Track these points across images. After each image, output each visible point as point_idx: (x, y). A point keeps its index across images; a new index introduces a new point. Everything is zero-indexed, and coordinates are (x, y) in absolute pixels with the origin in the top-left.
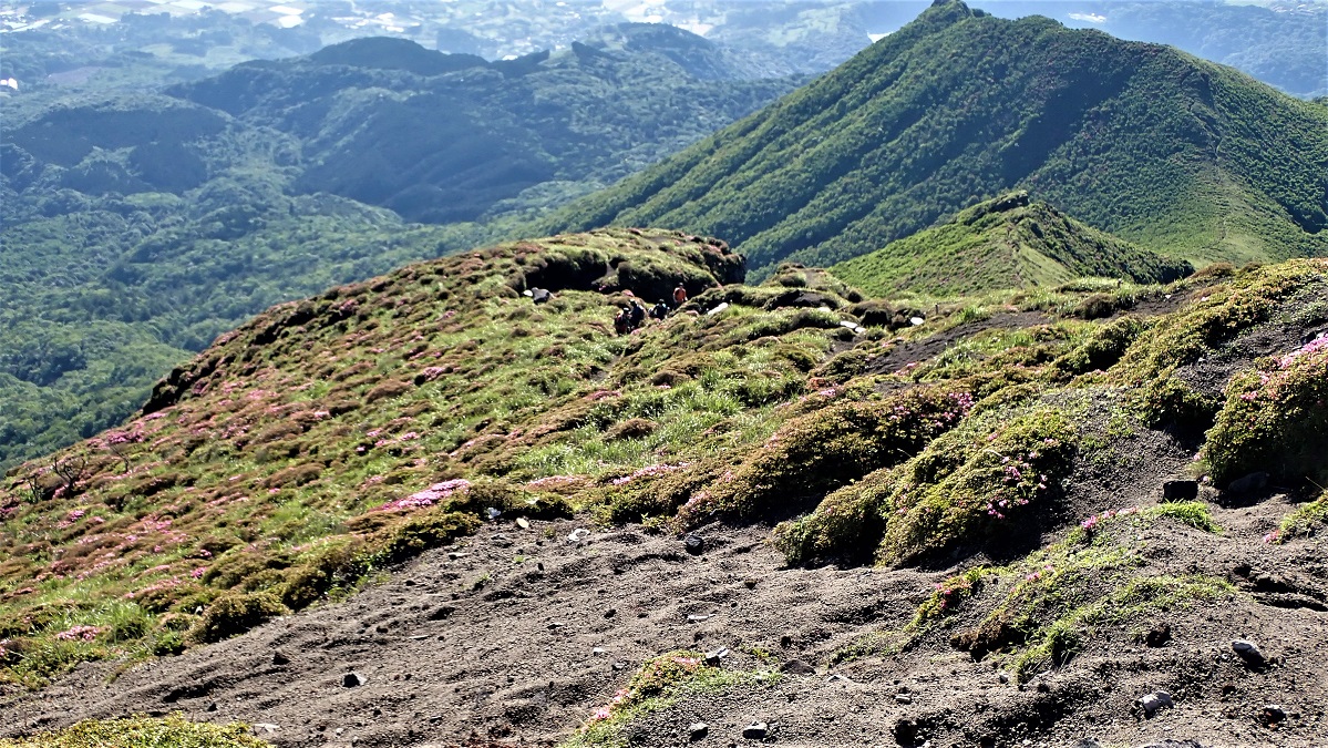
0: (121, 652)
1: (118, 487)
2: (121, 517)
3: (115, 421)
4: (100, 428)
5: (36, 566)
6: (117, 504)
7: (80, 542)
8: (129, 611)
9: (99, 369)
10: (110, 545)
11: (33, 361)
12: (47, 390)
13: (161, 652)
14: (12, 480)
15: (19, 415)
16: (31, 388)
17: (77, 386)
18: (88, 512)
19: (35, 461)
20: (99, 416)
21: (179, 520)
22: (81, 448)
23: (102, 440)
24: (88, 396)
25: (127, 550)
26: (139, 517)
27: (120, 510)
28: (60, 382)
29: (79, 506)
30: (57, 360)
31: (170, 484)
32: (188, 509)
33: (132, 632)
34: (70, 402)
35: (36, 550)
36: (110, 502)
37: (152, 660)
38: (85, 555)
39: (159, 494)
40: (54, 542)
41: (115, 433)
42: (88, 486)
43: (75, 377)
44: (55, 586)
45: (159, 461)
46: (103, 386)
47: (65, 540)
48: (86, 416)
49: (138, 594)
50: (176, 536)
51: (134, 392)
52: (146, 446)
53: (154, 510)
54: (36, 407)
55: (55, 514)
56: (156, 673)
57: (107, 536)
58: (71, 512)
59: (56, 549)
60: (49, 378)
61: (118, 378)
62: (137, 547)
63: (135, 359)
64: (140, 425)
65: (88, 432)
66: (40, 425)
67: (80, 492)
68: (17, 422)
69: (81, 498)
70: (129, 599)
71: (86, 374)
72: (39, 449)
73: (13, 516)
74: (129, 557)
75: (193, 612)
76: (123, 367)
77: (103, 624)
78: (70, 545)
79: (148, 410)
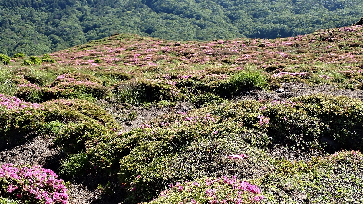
0: (336, 85)
1: (343, 42)
2: (341, 51)
3: (346, 25)
4: (341, 26)
5: (315, 57)
6: (341, 47)
7: (329, 54)
8: (339, 76)
9: (347, 10)
10: (336, 57)
11: (330, 4)
12: (331, 12)
13: (347, 88)
14: (316, 33)
15: (321, 17)
16: (327, 11)
17: (339, 13)
18: (333, 47)
19: (323, 30)
20: (342, 23)
21: (357, 56)
22: (336, 29)
23: (342, 29)
24: (341, 16)
25: (341, 60)
26: (346, 52)
27: (342, 49)
28: (335, 11)
29: (331, 45)
30: (336, 5)
31: (357, 45)
32: (360, 54)
33: (339, 81)
34: (336, 17)
35: (316, 53)
36: (340, 46)
37: (345, 90)
38: (329, 58)
39: (354, 48)
40: (322, 52)
41: (346, 28)
42: (335, 40)
43: (339, 11)
44: (319, 63)
45: (356, 38)
46: (346, 15)
47: (325, 52)
48: (339, 22)
49: (342, 72)
50: (356, 60)
51: (354, 18)
52: (354, 34)
53: (351, 51)
54: (326, 16)
55: (324, 45)
57: (336, 55)
58: (328, 45)
59: (322, 54)
60: (332, 9)
61: (351, 14)
62: (344, 60)
63: (357, 9)
64: (354, 28)
65: (337, 26)
66: (326, 21)
67: (332, 41)
68: (320, 19)
69: (332, 43)
70: (339, 72)
71: (343, 10)
72: (323, 27)
73: (313, 43)
74: (340, 62)
75: (358, 81)
76: (353, 11)
77: (330, 76)
78: (326, 54)
79: (358, 24)
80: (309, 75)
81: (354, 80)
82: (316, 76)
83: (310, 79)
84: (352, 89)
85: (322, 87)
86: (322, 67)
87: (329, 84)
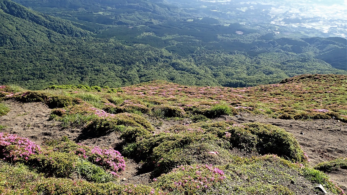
0: (267, 115)
1: (272, 92)
2: (271, 96)
3: (274, 83)
4: (272, 83)
5: (257, 99)
6: (271, 94)
7: (264, 98)
8: (269, 110)
9: (275, 75)
10: (268, 100)
11: (266, 71)
12: (267, 76)
13: (273, 117)
14: (258, 86)
15: (261, 78)
16: (265, 75)
17: (271, 76)
18: (267, 94)
19: (262, 85)
20: (272, 82)
21: (279, 100)
22: (269, 85)
23: (272, 85)
24: (272, 78)
25: (270, 101)
26: (274, 97)
27: (271, 95)
28: (269, 75)
29: (266, 93)
30: (270, 72)
31: (280, 94)
32: (281, 99)
33: (269, 113)
34: (269, 78)
35: (258, 97)
36: (270, 94)
37: (272, 118)
38: (264, 100)
39: (278, 95)
40: (261, 97)
41: (274, 85)
42: (268, 91)
43: (271, 75)
44: (259, 102)
45: (279, 90)
46: (274, 78)
47: (263, 97)
48: (270, 81)
49: (271, 108)
50: (278, 102)
51: (279, 80)
52: (278, 88)
53: (276, 97)
54: (264, 78)
55: (262, 93)
56: (272, 120)
57: (268, 98)
58: (264, 93)
59: (261, 98)
60: (267, 74)
61: (277, 77)
62: (272, 101)
63: (280, 75)
64: (278, 85)
65: (270, 83)
66: (264, 80)
67: (267, 91)
68: (261, 79)
69: (267, 92)
70: (269, 108)
71: (273, 75)
72: (262, 83)
73: (256, 91)
74: (270, 102)
75: (279, 114)
76: (278, 76)
77: (265, 110)
78: (263, 98)
79: (280, 83)
80: (253, 109)
81: (277, 113)
82: (257, 110)
83: (254, 111)
84: (276, 118)
85: (260, 116)
86: (260, 105)
87: (263, 115)
